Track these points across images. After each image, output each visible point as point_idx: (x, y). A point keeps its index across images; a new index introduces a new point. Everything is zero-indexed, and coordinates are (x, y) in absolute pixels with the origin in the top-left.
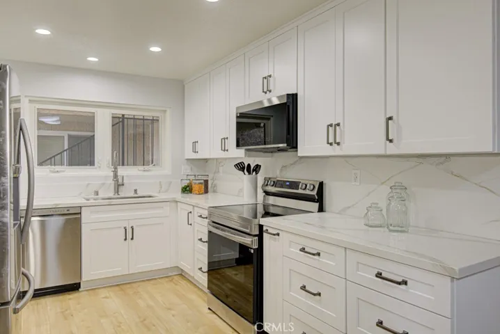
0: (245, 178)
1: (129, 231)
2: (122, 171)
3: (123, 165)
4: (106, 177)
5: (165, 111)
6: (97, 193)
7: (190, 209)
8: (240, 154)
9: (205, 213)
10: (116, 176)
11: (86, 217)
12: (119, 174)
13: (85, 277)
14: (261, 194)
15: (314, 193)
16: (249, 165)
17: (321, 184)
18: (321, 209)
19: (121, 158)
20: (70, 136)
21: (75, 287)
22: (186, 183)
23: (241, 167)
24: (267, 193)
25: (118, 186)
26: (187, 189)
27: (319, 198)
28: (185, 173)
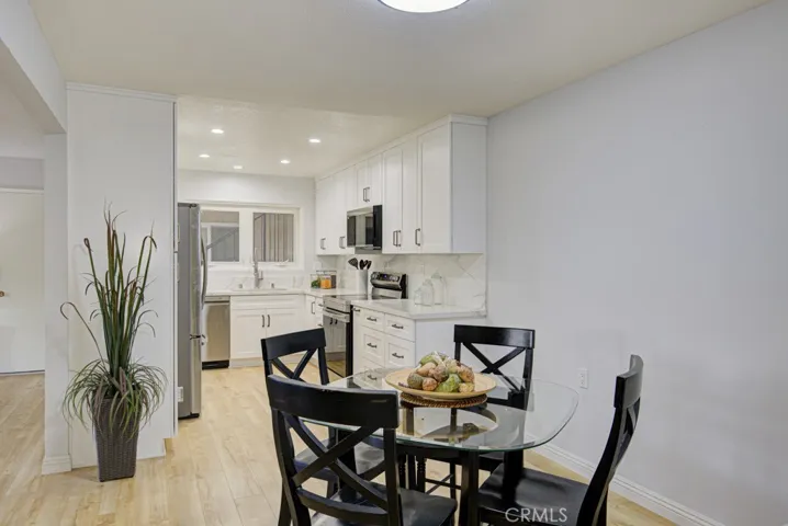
0: (357, 272)
1: (266, 318)
2: (262, 266)
3: (265, 260)
4: (249, 272)
5: (299, 209)
6: (241, 286)
7: (313, 299)
8: (350, 251)
9: (321, 302)
10: (256, 270)
11: (233, 305)
12: (259, 268)
13: (232, 357)
14: (370, 287)
15: (398, 283)
16: (362, 261)
17: (404, 276)
18: (404, 296)
19: (262, 254)
20: (213, 229)
21: (224, 365)
22: (315, 278)
23: (353, 262)
24: (376, 286)
25: (259, 281)
26: (316, 284)
27: (402, 287)
28: (316, 269)
